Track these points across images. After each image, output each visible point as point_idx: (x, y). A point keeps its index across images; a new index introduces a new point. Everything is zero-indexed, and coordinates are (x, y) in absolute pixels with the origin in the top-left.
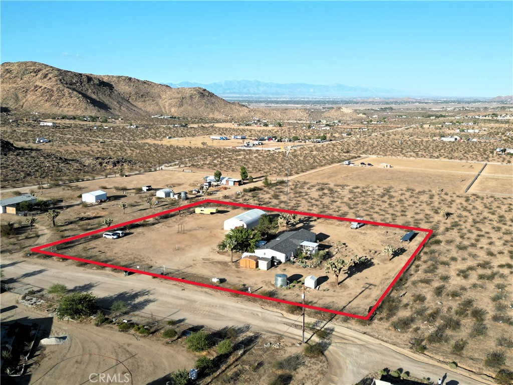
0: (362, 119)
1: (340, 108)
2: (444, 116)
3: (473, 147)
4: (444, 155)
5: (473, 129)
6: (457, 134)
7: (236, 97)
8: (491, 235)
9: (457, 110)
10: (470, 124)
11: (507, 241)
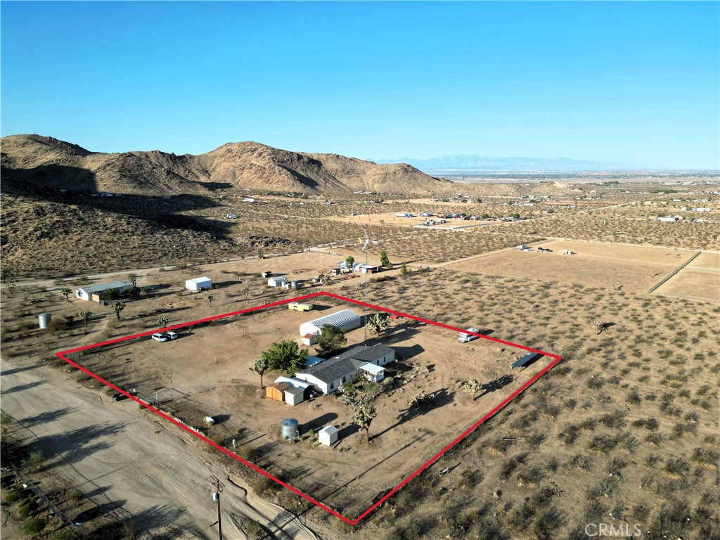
0: (577, 194)
1: (552, 183)
2: (676, 192)
3: (695, 229)
4: (650, 239)
5: (704, 207)
6: (679, 213)
7: (452, 172)
8: (651, 365)
9: (695, 184)
10: (704, 201)
11: (669, 377)
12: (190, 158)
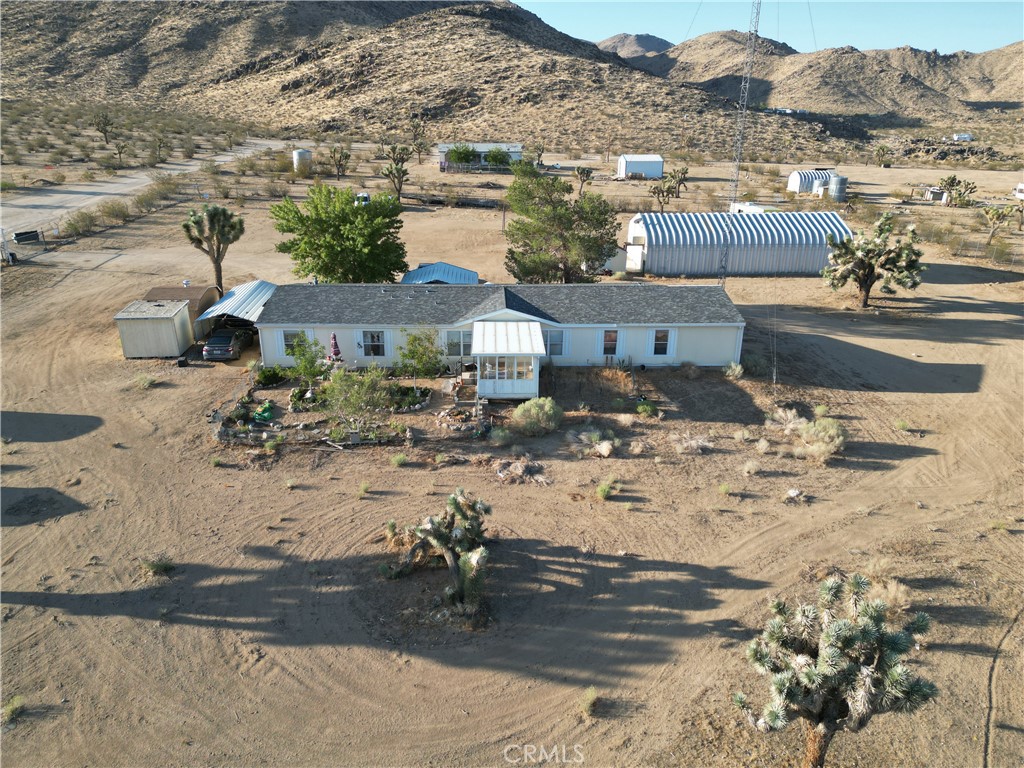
12: (966, 57)
